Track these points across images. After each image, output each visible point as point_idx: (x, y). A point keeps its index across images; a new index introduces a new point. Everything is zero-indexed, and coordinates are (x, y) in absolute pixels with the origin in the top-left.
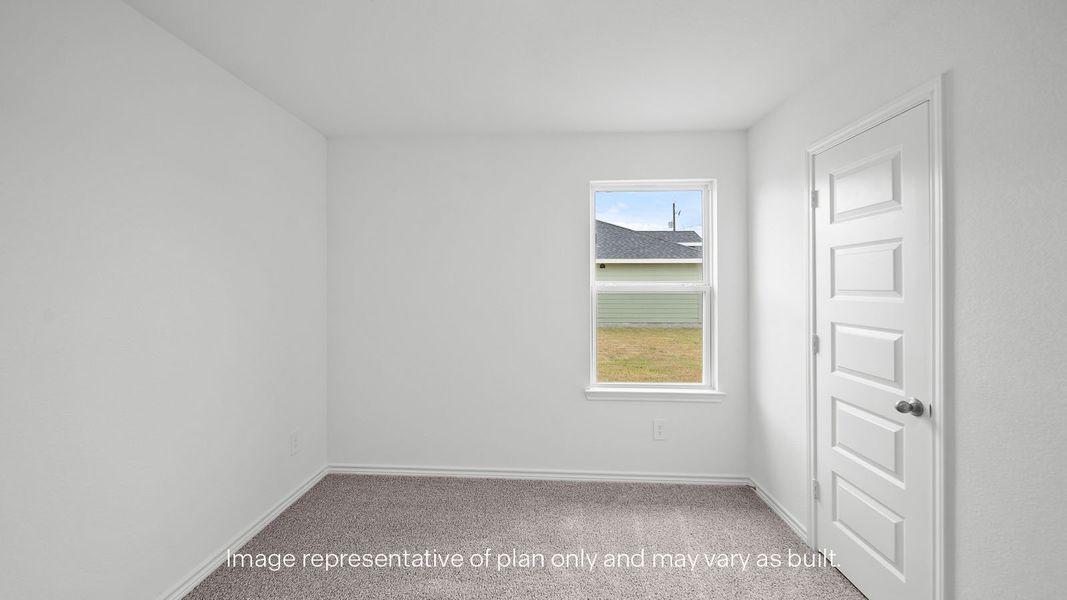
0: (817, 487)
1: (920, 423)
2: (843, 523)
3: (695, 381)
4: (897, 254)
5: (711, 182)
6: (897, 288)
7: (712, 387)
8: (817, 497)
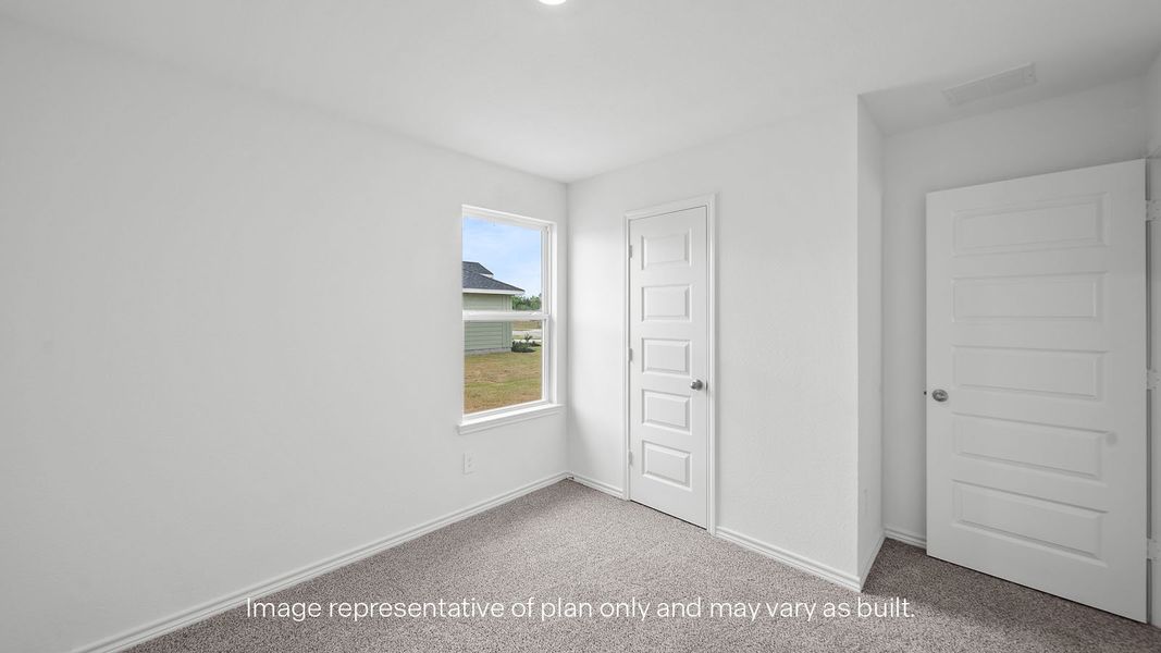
0: (631, 456)
1: (701, 393)
2: (651, 473)
3: (537, 399)
4: (687, 293)
5: (551, 225)
6: (687, 314)
7: (550, 401)
8: (631, 463)
